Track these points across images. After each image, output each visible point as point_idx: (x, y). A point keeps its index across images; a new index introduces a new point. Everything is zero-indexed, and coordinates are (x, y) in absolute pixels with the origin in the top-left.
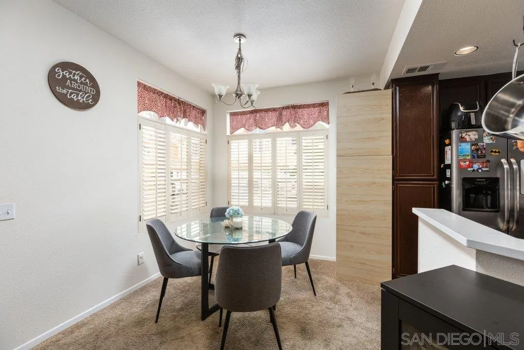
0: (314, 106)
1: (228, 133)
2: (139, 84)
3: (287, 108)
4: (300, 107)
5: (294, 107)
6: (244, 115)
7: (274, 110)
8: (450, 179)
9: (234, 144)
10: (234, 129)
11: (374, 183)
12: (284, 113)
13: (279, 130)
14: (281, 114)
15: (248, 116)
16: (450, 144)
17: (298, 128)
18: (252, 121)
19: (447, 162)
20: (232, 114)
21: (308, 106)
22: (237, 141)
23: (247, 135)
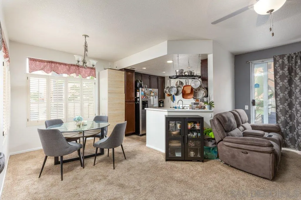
0: (88, 68)
1: (27, 71)
3: (74, 65)
6: (42, 62)
8: (139, 101)
9: (33, 80)
10: (32, 70)
15: (46, 64)
16: (139, 91)
18: (48, 67)
19: (138, 96)
20: (31, 59)
22: (38, 79)
23: (46, 76)
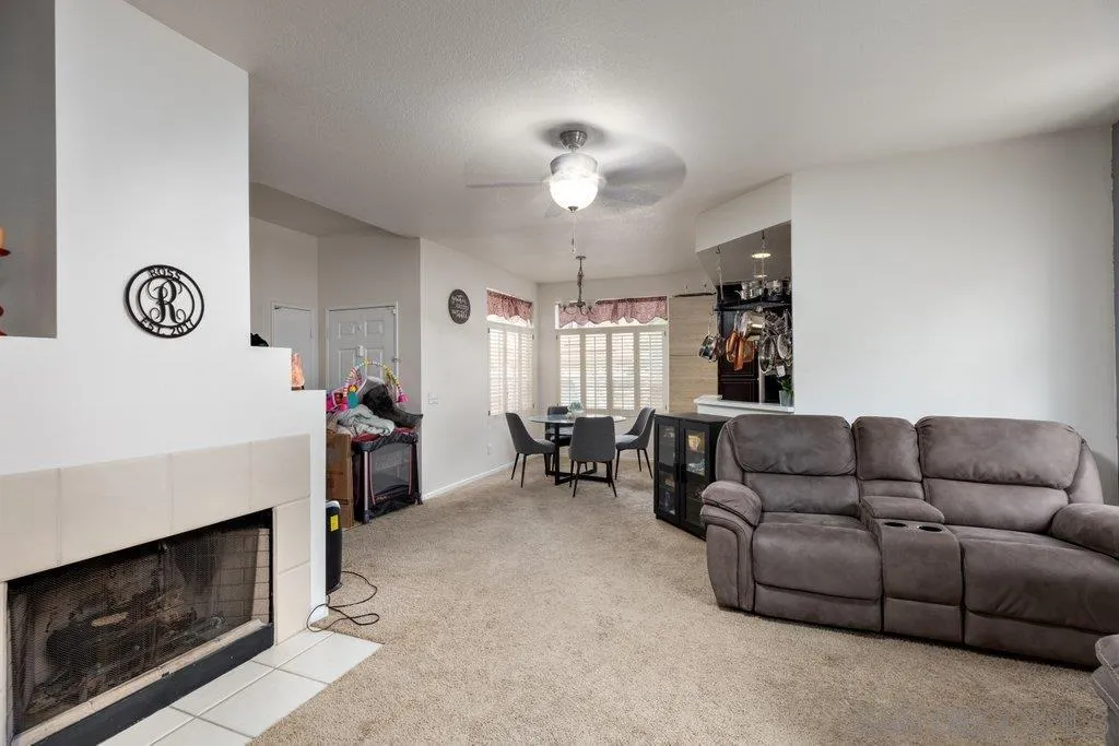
0: (652, 299)
1: (557, 327)
2: (490, 293)
3: (623, 301)
4: (637, 300)
5: (631, 300)
7: (609, 302)
9: (564, 339)
10: (563, 322)
11: (702, 380)
12: (620, 306)
13: (613, 325)
14: (616, 308)
17: (635, 323)
20: (561, 306)
21: (646, 300)
22: (567, 336)
23: (579, 330)
